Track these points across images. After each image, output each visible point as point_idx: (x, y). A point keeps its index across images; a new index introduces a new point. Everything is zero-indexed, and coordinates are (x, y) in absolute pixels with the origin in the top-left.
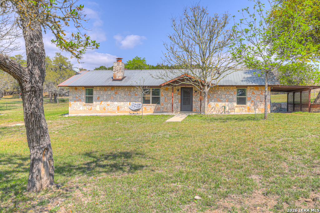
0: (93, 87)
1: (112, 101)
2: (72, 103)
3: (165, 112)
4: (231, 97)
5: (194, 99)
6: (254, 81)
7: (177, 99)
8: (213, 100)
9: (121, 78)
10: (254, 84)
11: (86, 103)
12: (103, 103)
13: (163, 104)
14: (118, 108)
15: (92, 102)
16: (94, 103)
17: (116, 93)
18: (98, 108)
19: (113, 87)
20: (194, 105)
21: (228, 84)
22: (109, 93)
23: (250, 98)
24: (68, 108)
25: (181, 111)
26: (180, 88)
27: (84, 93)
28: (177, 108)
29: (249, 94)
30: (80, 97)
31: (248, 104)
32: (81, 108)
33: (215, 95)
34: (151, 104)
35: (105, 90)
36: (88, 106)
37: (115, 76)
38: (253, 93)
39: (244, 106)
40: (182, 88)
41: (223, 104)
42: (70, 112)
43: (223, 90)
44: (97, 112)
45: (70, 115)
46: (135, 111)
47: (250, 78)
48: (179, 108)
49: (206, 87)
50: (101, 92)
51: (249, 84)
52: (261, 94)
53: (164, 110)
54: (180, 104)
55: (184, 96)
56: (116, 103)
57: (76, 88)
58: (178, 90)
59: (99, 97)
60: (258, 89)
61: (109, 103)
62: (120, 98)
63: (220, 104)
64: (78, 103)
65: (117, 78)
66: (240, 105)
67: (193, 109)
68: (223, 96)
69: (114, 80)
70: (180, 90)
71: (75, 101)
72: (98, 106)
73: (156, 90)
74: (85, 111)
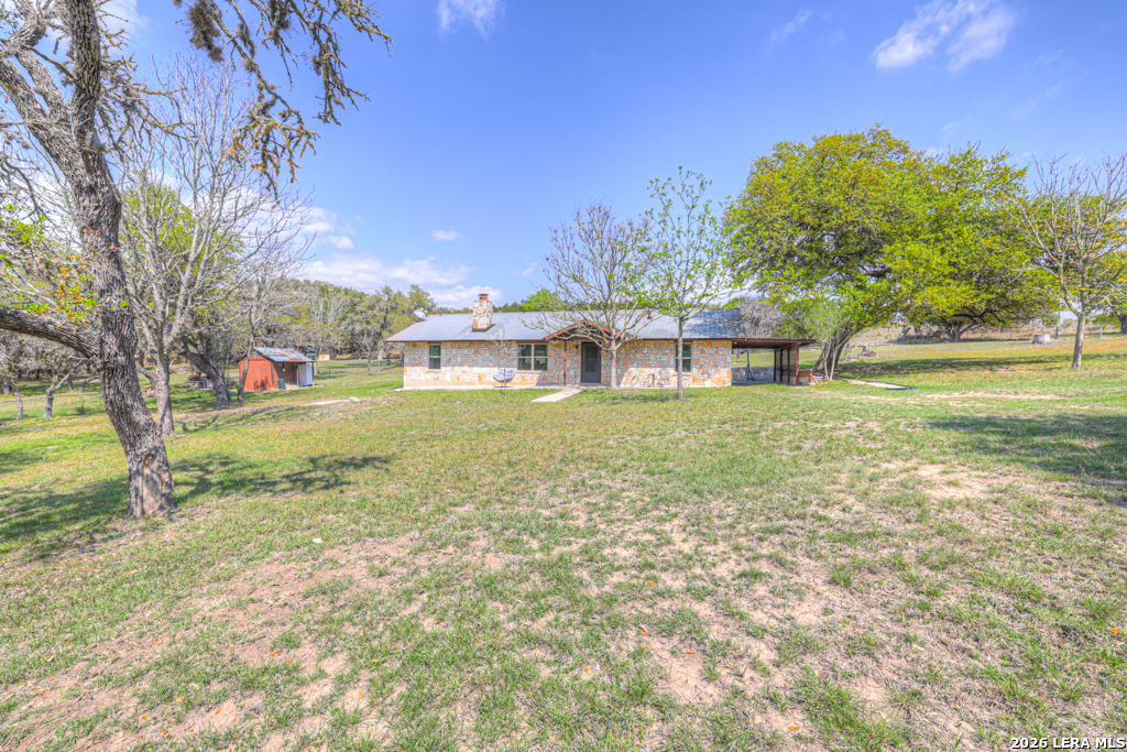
0: (440, 342)
1: (470, 366)
2: (408, 368)
3: (556, 384)
4: (665, 359)
5: (603, 363)
6: (705, 331)
7: (573, 362)
8: (635, 364)
9: (485, 327)
10: (702, 336)
11: (430, 368)
12: (456, 368)
13: (552, 371)
14: (480, 378)
15: (439, 367)
16: (443, 369)
17: (476, 352)
18: (448, 377)
19: (471, 342)
20: (603, 372)
21: (658, 337)
22: (466, 351)
23: (698, 360)
24: (402, 377)
25: (582, 381)
26: (579, 343)
27: (427, 352)
28: (576, 376)
29: (695, 353)
30: (421, 358)
31: (694, 370)
32: (422, 377)
33: (639, 355)
34: (532, 371)
35: (460, 348)
36: (433, 374)
37: (475, 323)
38: (703, 352)
39: (688, 373)
40: (583, 343)
41: (652, 371)
42: (405, 383)
43: (652, 346)
44: (447, 383)
45: (406, 388)
46: (502, 382)
47: (701, 325)
48: (579, 378)
49: (613, 343)
50: (453, 351)
51: (694, 337)
52: (716, 353)
53: (554, 381)
54: (579, 370)
55: (586, 358)
56: (477, 370)
57: (414, 344)
58: (577, 347)
59: (450, 359)
60: (710, 345)
61: (465, 368)
62: (483, 360)
63: (647, 371)
64: (418, 369)
65: (479, 327)
66: (680, 373)
67: (601, 379)
68: (652, 357)
69: (474, 330)
70: (580, 349)
71: (413, 366)
72: (448, 374)
73: (541, 347)
74: (428, 382)
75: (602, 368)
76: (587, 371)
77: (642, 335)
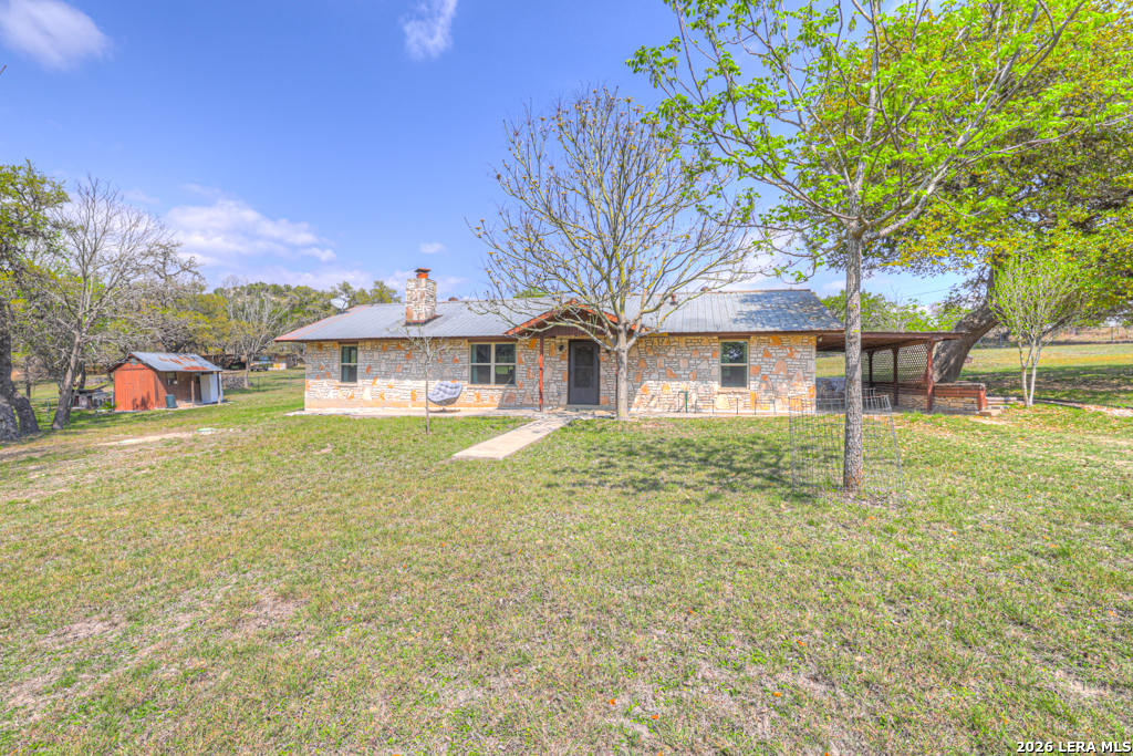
0: (356, 341)
1: (400, 378)
2: (310, 381)
3: (528, 406)
4: (704, 365)
5: (603, 372)
6: (769, 320)
7: (554, 370)
8: (655, 375)
9: (423, 318)
10: (768, 328)
11: (343, 380)
12: (378, 381)
13: (522, 385)
14: (414, 396)
15: (355, 380)
16: (360, 382)
17: (408, 356)
18: (367, 395)
19: (402, 341)
20: (602, 387)
21: (694, 330)
22: (393, 355)
23: (759, 368)
24: (302, 394)
25: (569, 403)
26: (565, 340)
27: (337, 356)
28: (559, 394)
29: (754, 356)
30: (328, 366)
31: (753, 385)
32: (331, 395)
33: (660, 361)
34: (493, 386)
35: (384, 350)
36: (346, 390)
37: (410, 313)
38: (767, 355)
39: (742, 390)
40: (570, 341)
41: (683, 385)
42: (306, 403)
43: (682, 345)
44: (366, 404)
45: (308, 411)
47: (758, 312)
48: (565, 397)
49: (623, 337)
50: (376, 354)
51: (754, 329)
52: (790, 356)
53: (526, 401)
54: (566, 384)
55: (576, 364)
56: (408, 382)
57: (319, 344)
58: (561, 348)
59: (370, 367)
60: (779, 343)
61: (392, 381)
62: (418, 369)
63: (675, 386)
64: (325, 382)
65: (415, 318)
66: (730, 389)
67: (601, 399)
68: (683, 364)
69: (408, 323)
70: (566, 348)
71: (318, 377)
72: (368, 390)
73: (506, 348)
74: (339, 402)
75: (602, 381)
76: (576, 385)
77: (667, 327)
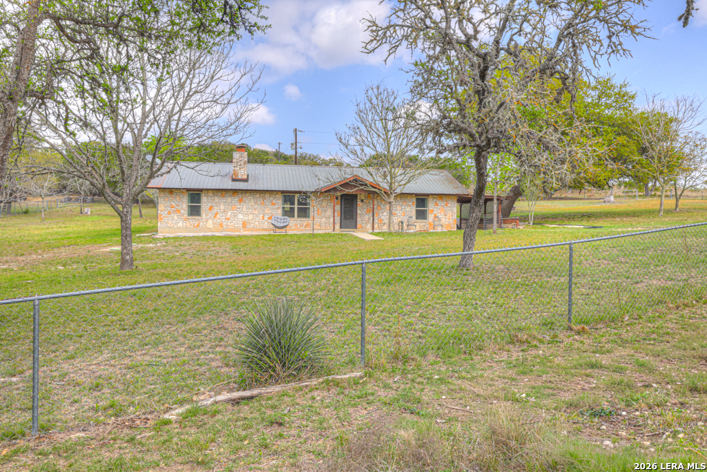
0: (201, 190)
1: (234, 214)
2: (163, 215)
4: (408, 209)
5: (359, 212)
7: (333, 211)
8: (385, 213)
9: (245, 177)
11: (189, 215)
12: (218, 215)
13: (314, 218)
14: (244, 224)
15: (199, 215)
16: (204, 216)
17: (241, 201)
18: (210, 224)
19: (235, 191)
20: (359, 219)
22: (229, 200)
23: (433, 211)
25: (341, 227)
26: (339, 195)
27: (185, 199)
28: (335, 223)
29: (431, 205)
30: (178, 205)
31: (430, 218)
32: (180, 224)
34: (296, 218)
35: (223, 196)
36: (194, 221)
37: (235, 173)
38: (436, 204)
39: (425, 221)
40: (342, 196)
41: (399, 218)
42: (159, 230)
43: (399, 199)
44: (210, 230)
45: (161, 235)
48: (339, 225)
50: (216, 198)
51: (431, 192)
52: (446, 205)
54: (339, 218)
55: (345, 207)
56: (241, 217)
57: (171, 191)
59: (212, 207)
60: (442, 200)
61: (229, 216)
62: (248, 208)
63: (395, 219)
64: (175, 216)
65: (240, 177)
66: (420, 221)
67: (358, 226)
68: (398, 208)
69: (234, 180)
70: (340, 198)
71: (169, 213)
72: (210, 222)
73: (304, 197)
74: (187, 229)
75: (358, 216)
76: (345, 218)
